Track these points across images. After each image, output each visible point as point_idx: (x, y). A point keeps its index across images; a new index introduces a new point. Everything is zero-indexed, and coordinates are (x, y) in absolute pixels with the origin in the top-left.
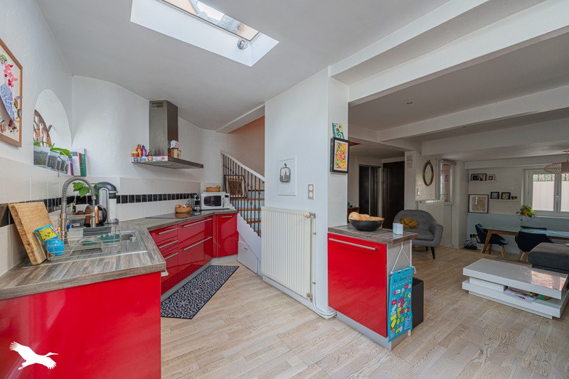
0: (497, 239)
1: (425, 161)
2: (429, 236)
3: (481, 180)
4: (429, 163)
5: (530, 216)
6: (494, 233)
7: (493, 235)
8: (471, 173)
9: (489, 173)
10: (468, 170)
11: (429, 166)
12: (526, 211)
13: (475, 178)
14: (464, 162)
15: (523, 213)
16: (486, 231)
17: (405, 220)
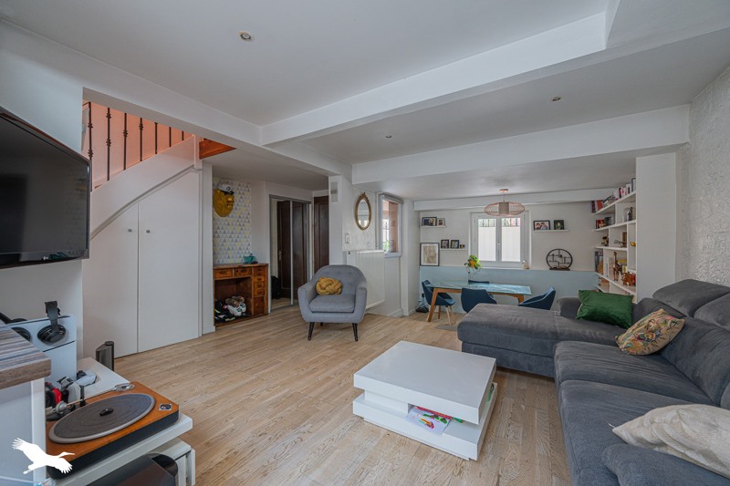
0: (443, 299)
1: (358, 194)
2: (348, 307)
3: (432, 224)
4: (363, 196)
5: (476, 268)
6: (440, 291)
7: (439, 294)
8: (422, 215)
9: (439, 216)
10: (419, 212)
11: (363, 201)
12: (472, 262)
13: (426, 222)
14: (413, 202)
15: (470, 265)
16: (432, 289)
17: (322, 281)
